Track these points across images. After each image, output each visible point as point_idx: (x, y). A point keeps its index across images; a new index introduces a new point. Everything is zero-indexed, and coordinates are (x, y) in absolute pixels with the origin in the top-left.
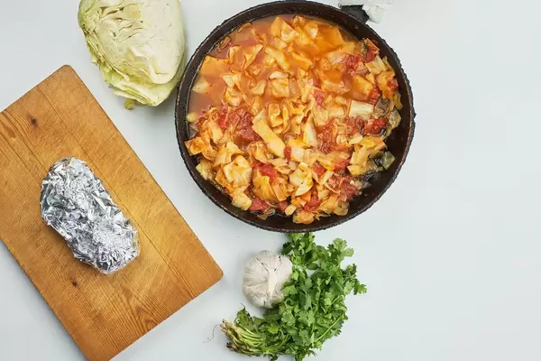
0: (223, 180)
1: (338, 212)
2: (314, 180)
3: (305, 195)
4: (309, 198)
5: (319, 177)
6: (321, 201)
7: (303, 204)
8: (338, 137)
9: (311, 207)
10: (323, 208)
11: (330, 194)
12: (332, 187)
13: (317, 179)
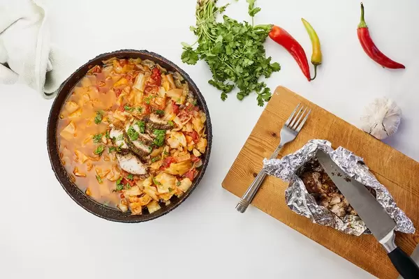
0: (168, 195)
1: (204, 120)
2: (178, 131)
3: (187, 140)
4: (190, 138)
5: (177, 127)
6: (193, 130)
7: (193, 143)
8: (156, 102)
9: (196, 138)
10: (199, 129)
11: (190, 122)
12: (186, 120)
13: (178, 129)
